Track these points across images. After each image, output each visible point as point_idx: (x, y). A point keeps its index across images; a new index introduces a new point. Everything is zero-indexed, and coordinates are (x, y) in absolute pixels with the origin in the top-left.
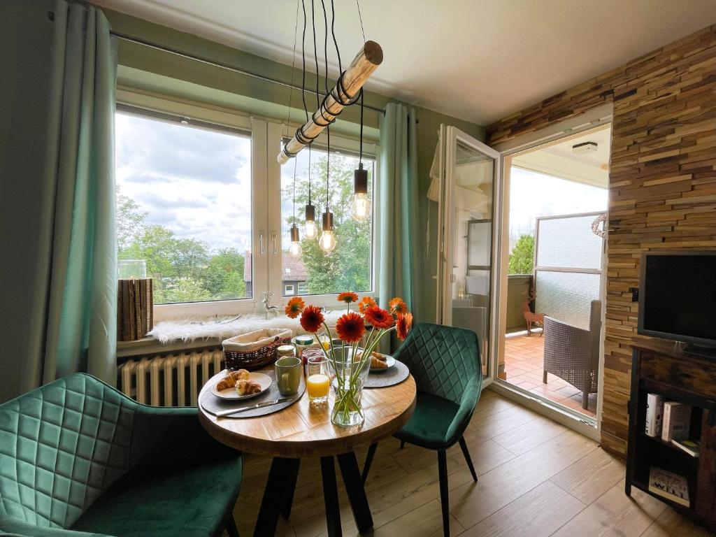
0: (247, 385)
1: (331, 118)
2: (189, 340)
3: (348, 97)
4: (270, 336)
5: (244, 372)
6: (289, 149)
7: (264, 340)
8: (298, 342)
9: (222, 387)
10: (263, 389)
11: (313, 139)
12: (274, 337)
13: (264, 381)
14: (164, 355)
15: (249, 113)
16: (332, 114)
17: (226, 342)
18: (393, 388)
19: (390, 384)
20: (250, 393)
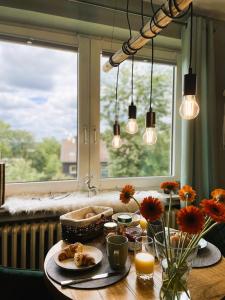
0: (84, 258)
1: (158, 30)
2: (32, 212)
3: (179, 10)
4: (96, 214)
5: (80, 245)
6: (114, 60)
7: (93, 217)
8: (120, 220)
9: (63, 257)
10: (97, 262)
11: (137, 50)
12: (100, 215)
13: (96, 255)
14: (12, 224)
15: (77, 32)
16: (160, 27)
17: (63, 217)
18: (210, 269)
19: (206, 265)
20: (86, 265)
